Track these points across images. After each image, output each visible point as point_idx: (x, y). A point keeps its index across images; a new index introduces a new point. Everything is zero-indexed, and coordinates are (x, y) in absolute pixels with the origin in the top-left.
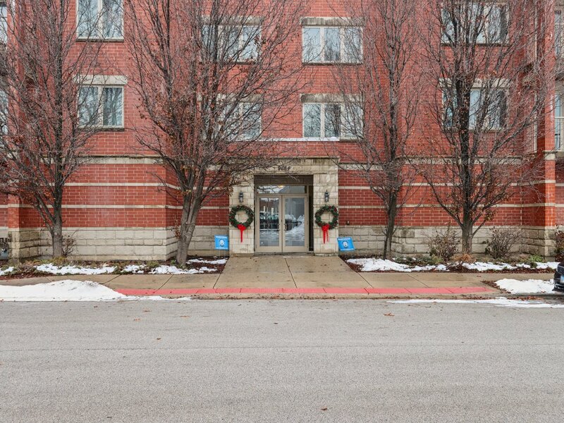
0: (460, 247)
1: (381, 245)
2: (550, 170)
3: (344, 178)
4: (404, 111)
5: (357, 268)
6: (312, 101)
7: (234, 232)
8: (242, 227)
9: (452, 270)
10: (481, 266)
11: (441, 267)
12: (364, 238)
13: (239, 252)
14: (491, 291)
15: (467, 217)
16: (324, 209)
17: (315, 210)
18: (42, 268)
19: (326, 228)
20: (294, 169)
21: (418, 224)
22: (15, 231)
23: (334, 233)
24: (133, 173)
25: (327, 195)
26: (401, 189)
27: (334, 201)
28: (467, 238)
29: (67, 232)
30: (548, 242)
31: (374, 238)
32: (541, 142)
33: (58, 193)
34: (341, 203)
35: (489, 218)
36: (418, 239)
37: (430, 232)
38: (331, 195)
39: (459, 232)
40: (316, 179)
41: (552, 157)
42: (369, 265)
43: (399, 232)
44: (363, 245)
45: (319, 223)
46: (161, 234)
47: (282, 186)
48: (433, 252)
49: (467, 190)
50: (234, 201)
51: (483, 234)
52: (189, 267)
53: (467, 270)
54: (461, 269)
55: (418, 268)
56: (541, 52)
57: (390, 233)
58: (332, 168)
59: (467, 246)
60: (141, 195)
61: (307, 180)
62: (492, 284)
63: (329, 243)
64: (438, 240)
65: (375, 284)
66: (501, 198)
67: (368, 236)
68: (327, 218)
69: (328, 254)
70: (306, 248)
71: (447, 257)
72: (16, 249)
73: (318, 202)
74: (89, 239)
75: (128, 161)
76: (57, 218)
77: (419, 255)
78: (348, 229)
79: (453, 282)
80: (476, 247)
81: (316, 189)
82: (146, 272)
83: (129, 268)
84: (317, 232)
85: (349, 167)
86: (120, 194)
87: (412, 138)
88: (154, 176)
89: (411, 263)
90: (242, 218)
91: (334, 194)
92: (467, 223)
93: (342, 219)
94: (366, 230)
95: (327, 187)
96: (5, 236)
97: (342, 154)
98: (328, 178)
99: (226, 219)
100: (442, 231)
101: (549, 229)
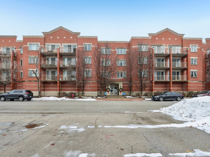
0: (140, 94)
1: (129, 94)
2: (154, 83)
3: (123, 84)
4: (133, 75)
5: (126, 97)
7: (107, 92)
8: (108, 91)
9: (139, 97)
10: (143, 97)
11: (138, 97)
13: (108, 95)
15: (141, 90)
17: (119, 89)
19: (121, 92)
20: (116, 83)
21: (134, 91)
22: (77, 92)
23: (122, 92)
24: (93, 83)
25: (121, 87)
26: (132, 86)
27: (122, 88)
28: (142, 93)
29: (84, 92)
30: (153, 94)
32: (152, 80)
33: (84, 86)
35: (145, 90)
36: (134, 93)
37: (136, 92)
39: (140, 92)
40: (119, 84)
41: (154, 81)
42: (127, 97)
43: (132, 92)
44: (126, 94)
45: (120, 91)
46: (96, 92)
48: (137, 95)
49: (142, 86)
50: (107, 88)
51: (144, 92)
52: (102, 97)
53: (141, 98)
54: (140, 97)
55: (134, 97)
56: (152, 66)
57: (130, 92)
59: (141, 94)
60: (94, 87)
62: (144, 99)
63: (121, 94)
64: (137, 93)
65: (128, 99)
66: (146, 87)
68: (121, 90)
70: (117, 95)
71: (139, 96)
72: (77, 94)
73: (120, 87)
74: (86, 93)
75: (92, 82)
76: (83, 90)
77: (135, 96)
78: (124, 92)
79: (139, 99)
80: (143, 94)
84: (119, 92)
85: (124, 82)
86: (90, 87)
87: (134, 79)
88: (95, 83)
89: (133, 97)
90: (108, 90)
91: (122, 86)
92: (141, 91)
93: (123, 90)
94: (126, 92)
95: (121, 85)
96: (75, 93)
97: (123, 80)
98: (121, 84)
99: (106, 90)
100: (138, 92)
101: (153, 92)
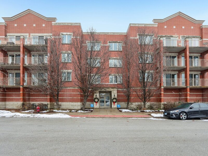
0: (143, 107)
1: (126, 106)
2: (163, 90)
3: (118, 92)
4: (131, 77)
5: (121, 111)
6: (111, 75)
7: (95, 103)
8: (96, 102)
9: (141, 112)
10: (148, 111)
11: (139, 111)
12: (122, 105)
13: (96, 108)
14: (150, 116)
15: (145, 100)
16: (114, 99)
17: (112, 99)
18: (54, 111)
19: (114, 102)
20: (108, 90)
21: (134, 102)
22: (49, 103)
23: (116, 104)
24: (73, 91)
25: (114, 95)
27: (116, 97)
28: (145, 105)
29: (60, 103)
30: (162, 106)
31: (125, 105)
32: (160, 84)
33: (58, 95)
34: (117, 97)
35: (149, 101)
36: (134, 105)
37: (137, 103)
38: (115, 96)
39: (143, 103)
40: (112, 92)
41: (163, 87)
42: (124, 110)
43: (130, 104)
44: (122, 106)
45: (113, 101)
46: (79, 104)
47: (105, 94)
48: (137, 108)
49: (145, 94)
50: (95, 97)
51: (148, 104)
52: (85, 111)
53: (144, 112)
54: (143, 112)
55: (134, 111)
56: (160, 65)
57: (128, 104)
58: (116, 90)
59: (145, 106)
60: (75, 95)
61: (110, 92)
63: (115, 106)
64: (138, 105)
65: (125, 115)
66: (152, 96)
67: (124, 104)
68: (114, 100)
69: (115, 108)
70: (110, 107)
71: (140, 109)
72: (49, 106)
73: (113, 97)
74: (65, 105)
75: (72, 88)
76: (58, 100)
77: (134, 108)
78: (119, 103)
79: (141, 115)
80: (146, 107)
81: (112, 94)
82: (76, 112)
83: (73, 111)
84: (112, 103)
85: (119, 90)
86: (71, 95)
87: (133, 83)
88: (77, 91)
89: (132, 110)
90: (96, 100)
91: (116, 95)
92: (145, 102)
93: (118, 100)
94: (123, 103)
95: (114, 93)
96: (47, 104)
97: (118, 87)
99: (93, 100)
100: (139, 103)
101: (162, 103)
